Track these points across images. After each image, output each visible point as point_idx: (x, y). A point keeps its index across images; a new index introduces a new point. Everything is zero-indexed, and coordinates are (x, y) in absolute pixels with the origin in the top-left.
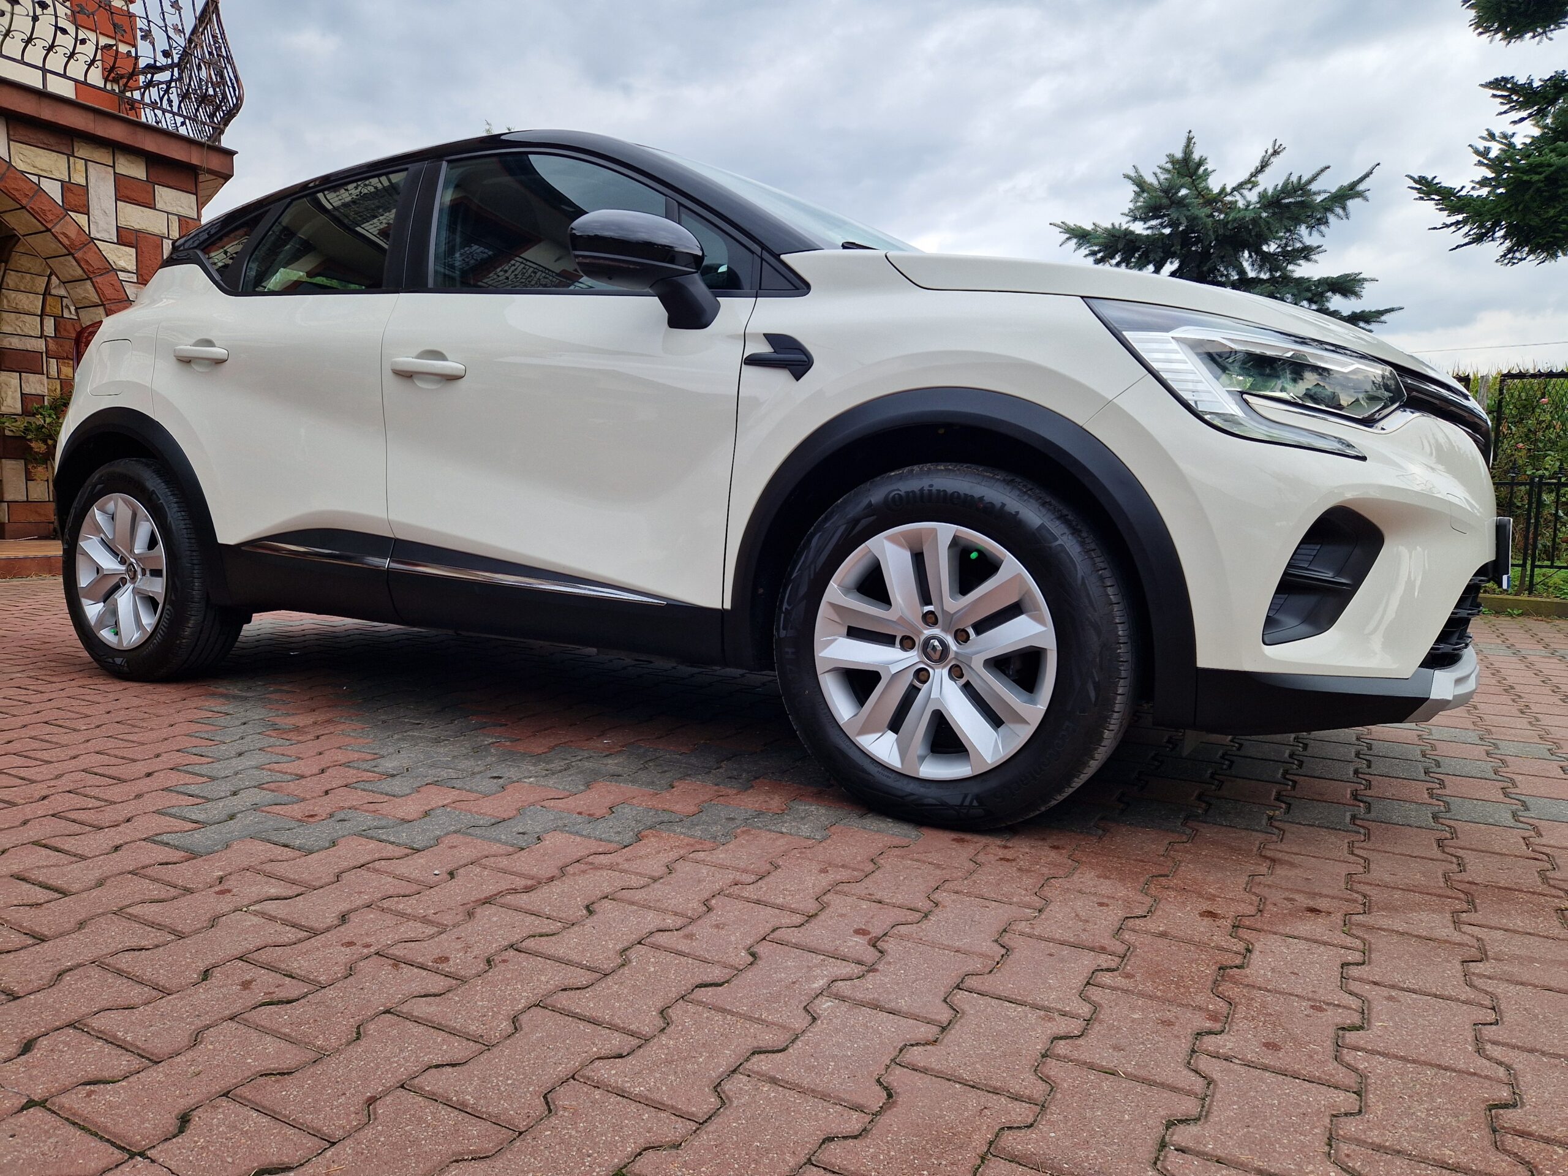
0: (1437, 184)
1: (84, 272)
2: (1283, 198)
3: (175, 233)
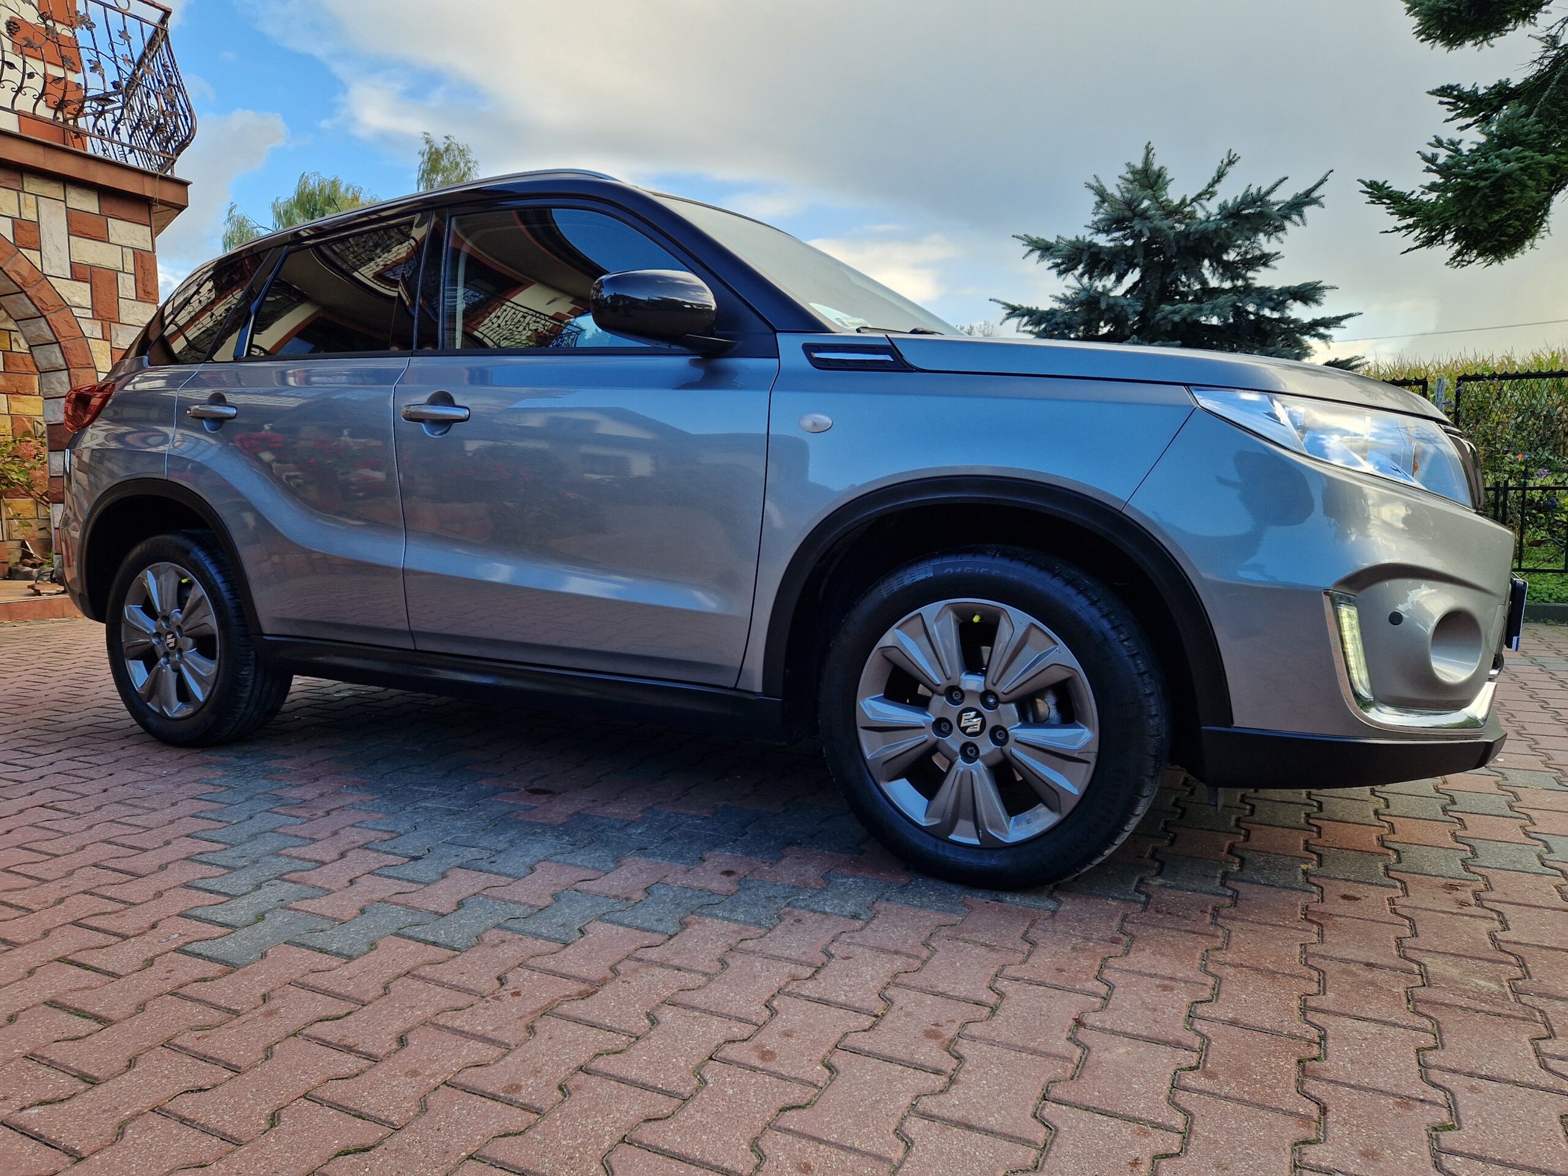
0: (1388, 188)
1: (38, 310)
2: (1244, 209)
3: (130, 267)
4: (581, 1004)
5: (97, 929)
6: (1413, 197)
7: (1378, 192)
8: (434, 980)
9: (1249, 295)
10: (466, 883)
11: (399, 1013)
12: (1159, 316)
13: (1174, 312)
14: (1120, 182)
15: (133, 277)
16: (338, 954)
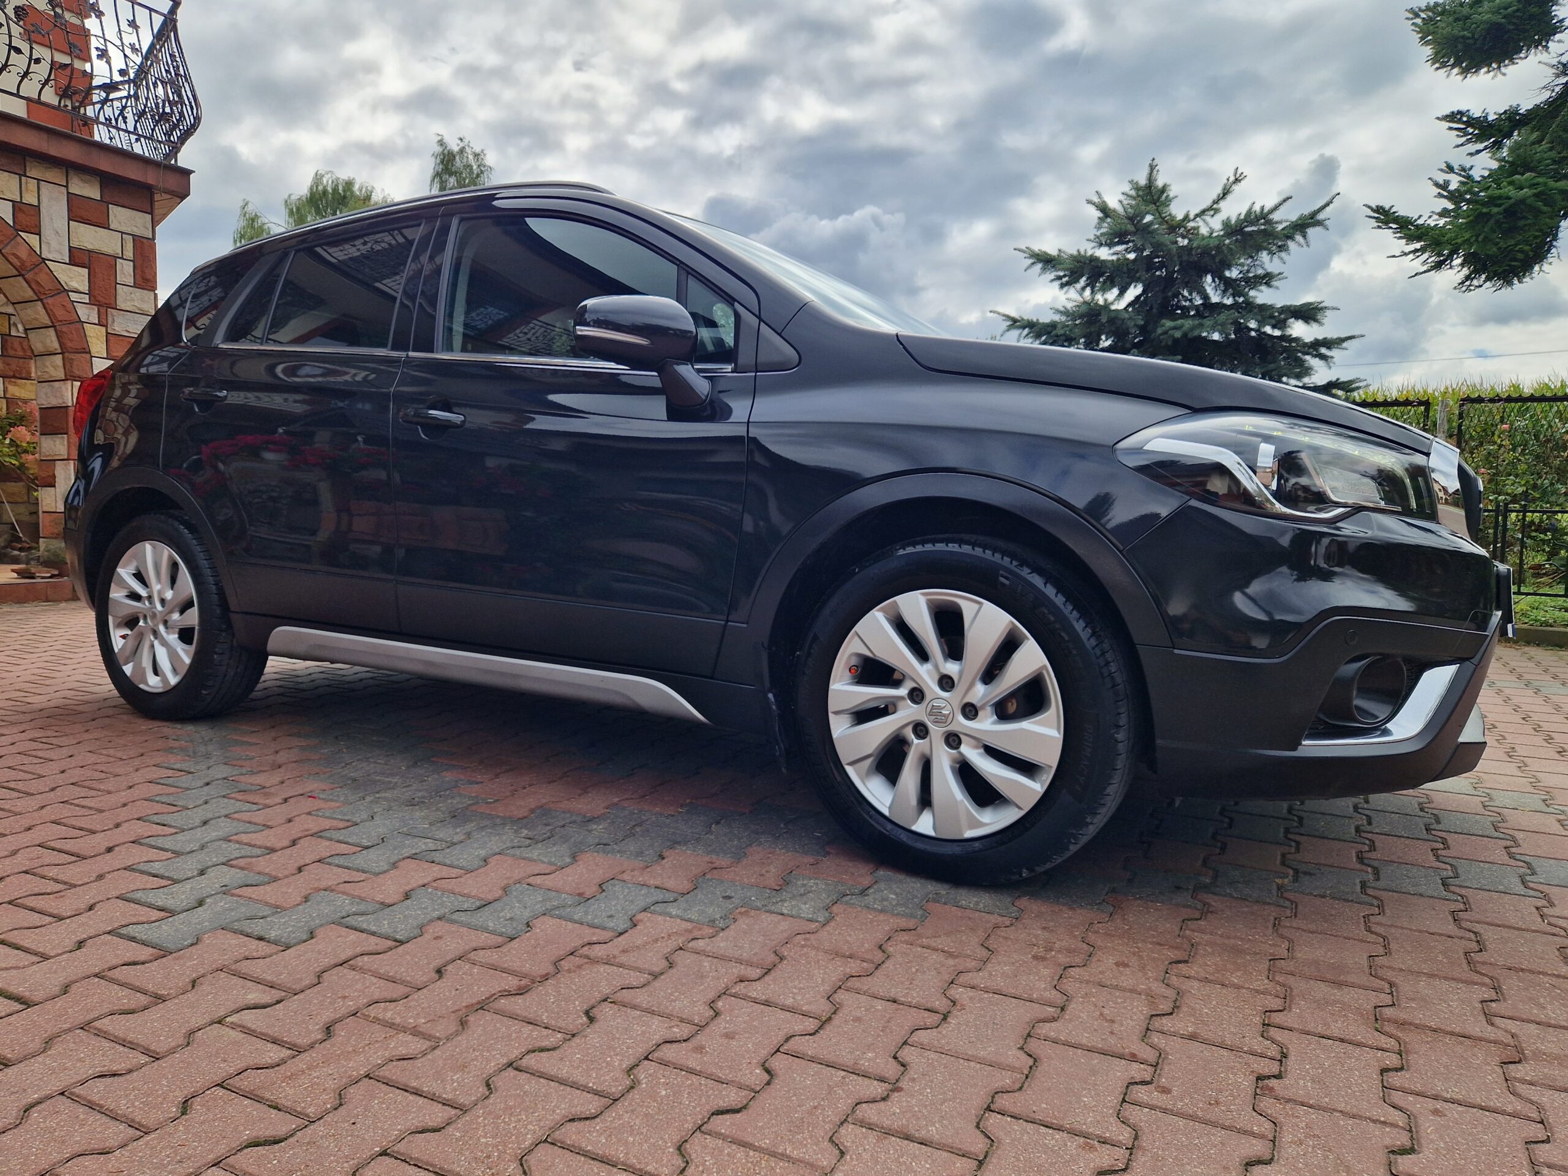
0: (1395, 212)
1: (35, 293)
2: (1246, 226)
3: (129, 253)
4: (520, 1000)
5: (32, 910)
6: (1420, 222)
7: (1385, 217)
8: (370, 971)
9: (1250, 311)
10: (417, 874)
11: (330, 1003)
12: (1159, 331)
13: (1175, 328)
14: (1122, 198)
15: (132, 263)
16: (276, 943)
